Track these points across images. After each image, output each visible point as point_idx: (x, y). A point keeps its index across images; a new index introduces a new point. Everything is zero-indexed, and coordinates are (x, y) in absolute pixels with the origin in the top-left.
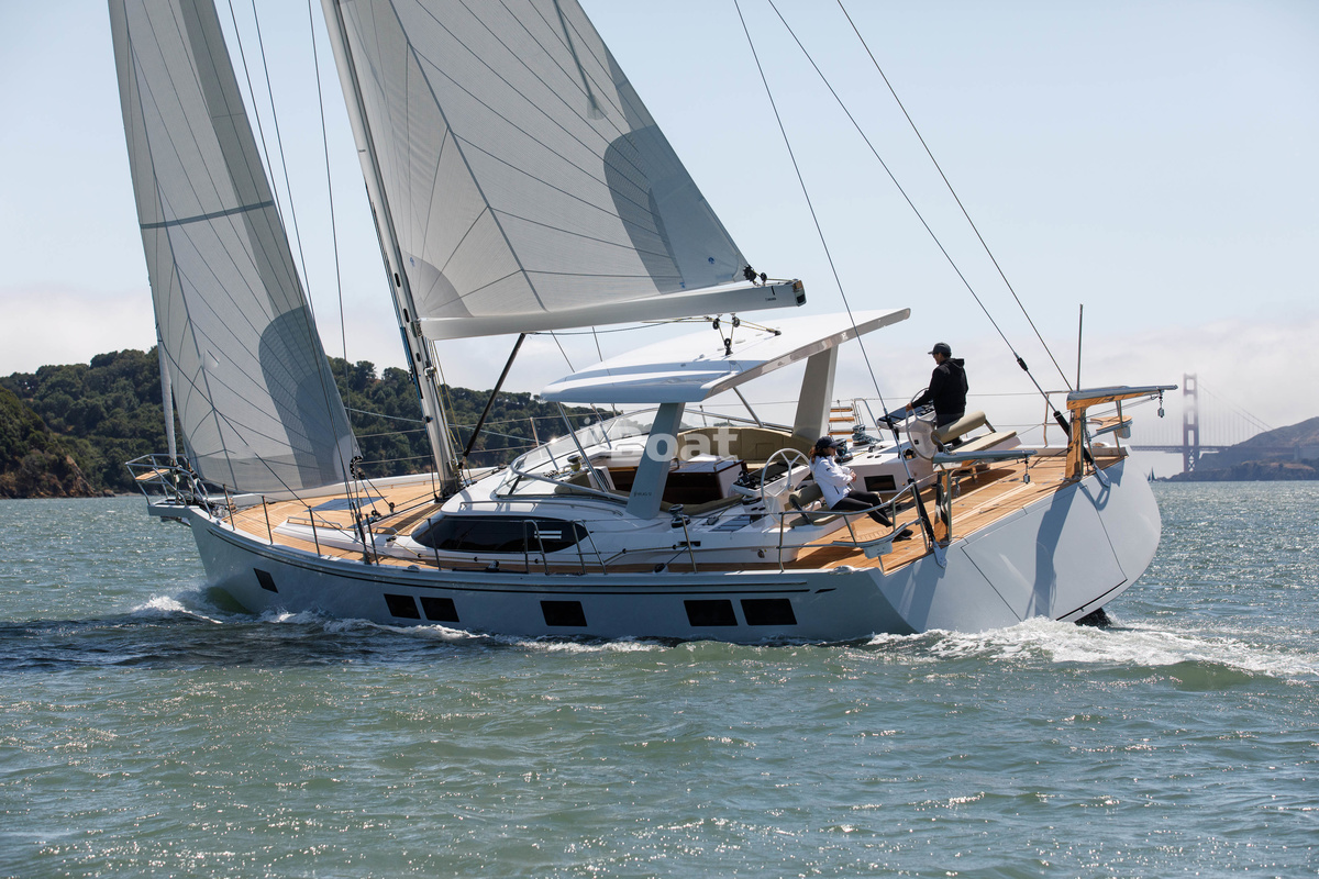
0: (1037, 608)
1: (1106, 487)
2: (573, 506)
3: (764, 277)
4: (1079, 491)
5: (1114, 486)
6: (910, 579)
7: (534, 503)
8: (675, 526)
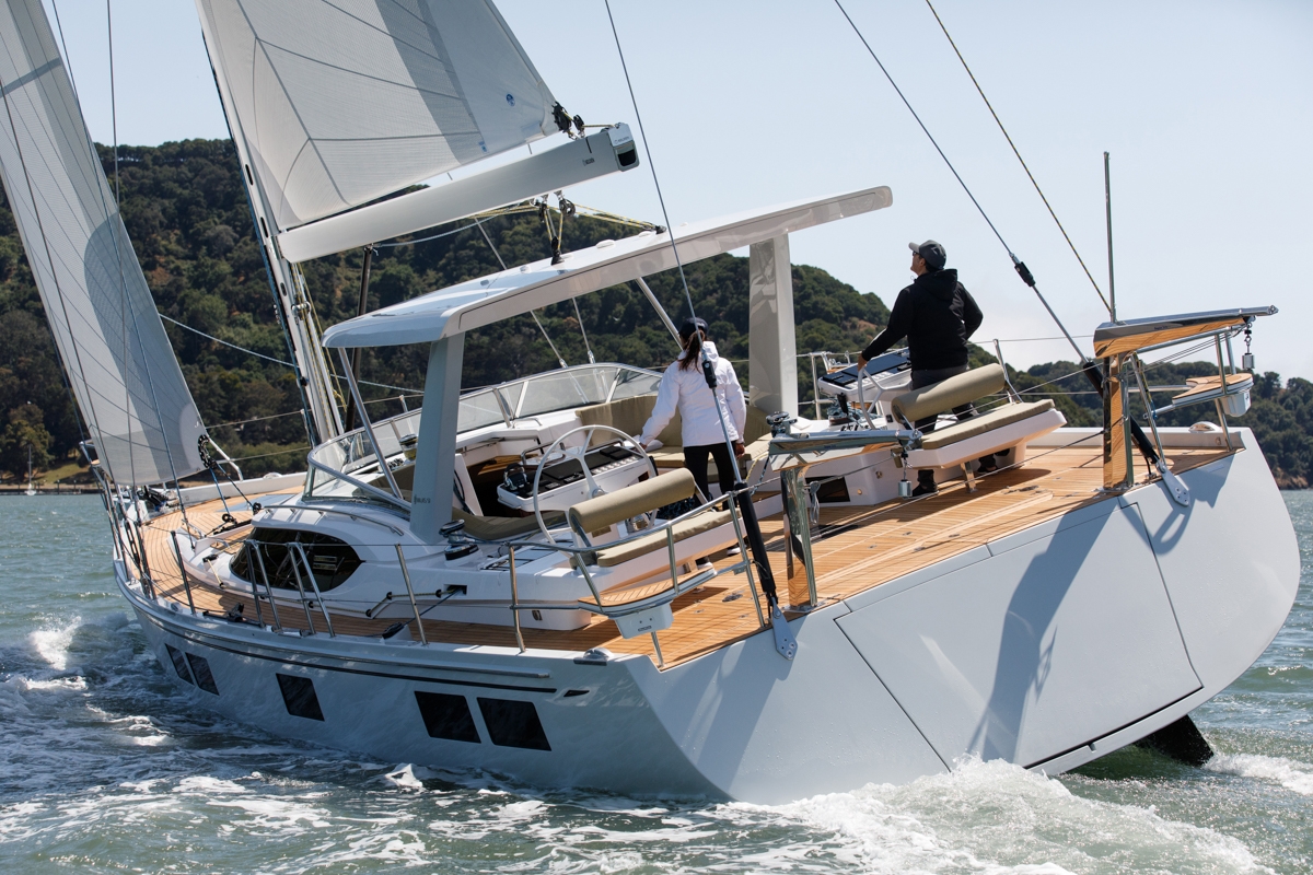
0: (988, 742)
1: (1181, 506)
2: (354, 517)
3: (579, 123)
4: (1117, 512)
5: (1200, 507)
6: (714, 680)
7: (321, 511)
8: (450, 556)
